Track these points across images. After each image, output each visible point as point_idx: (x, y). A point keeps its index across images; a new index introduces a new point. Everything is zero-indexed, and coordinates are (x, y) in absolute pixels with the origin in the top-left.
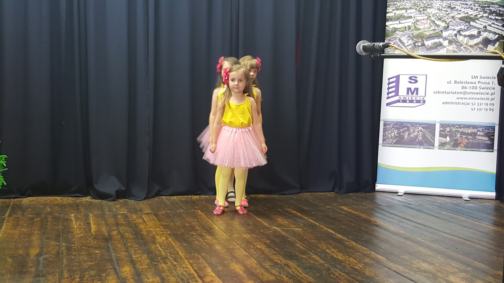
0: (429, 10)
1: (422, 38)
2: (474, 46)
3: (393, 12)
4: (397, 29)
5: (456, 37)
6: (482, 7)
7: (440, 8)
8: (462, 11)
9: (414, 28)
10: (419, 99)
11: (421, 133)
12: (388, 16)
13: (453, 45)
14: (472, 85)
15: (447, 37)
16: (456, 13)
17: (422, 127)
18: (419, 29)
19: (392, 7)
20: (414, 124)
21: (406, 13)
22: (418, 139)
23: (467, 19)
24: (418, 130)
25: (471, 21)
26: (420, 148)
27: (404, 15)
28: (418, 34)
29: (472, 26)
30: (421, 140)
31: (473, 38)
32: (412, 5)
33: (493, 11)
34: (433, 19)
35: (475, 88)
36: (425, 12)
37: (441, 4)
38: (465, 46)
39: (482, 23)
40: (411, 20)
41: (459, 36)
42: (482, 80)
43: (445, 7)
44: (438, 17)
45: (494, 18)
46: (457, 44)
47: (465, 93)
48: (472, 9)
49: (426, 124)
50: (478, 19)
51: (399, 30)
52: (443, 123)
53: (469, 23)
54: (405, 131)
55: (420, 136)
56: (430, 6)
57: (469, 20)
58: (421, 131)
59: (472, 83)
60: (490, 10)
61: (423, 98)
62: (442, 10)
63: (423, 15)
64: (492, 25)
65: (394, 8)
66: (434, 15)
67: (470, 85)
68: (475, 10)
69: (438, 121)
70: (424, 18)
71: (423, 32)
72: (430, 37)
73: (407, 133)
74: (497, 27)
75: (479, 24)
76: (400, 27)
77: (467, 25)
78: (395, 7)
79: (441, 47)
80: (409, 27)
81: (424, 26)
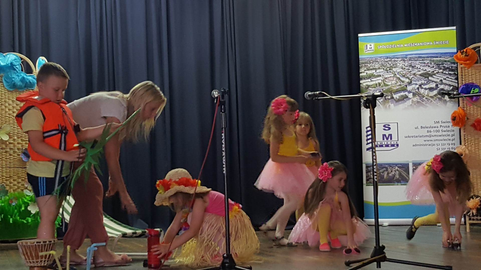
0: (394, 69)
1: (391, 92)
2: (434, 97)
3: (365, 72)
4: (369, 85)
5: (419, 90)
6: (437, 65)
7: (404, 67)
8: (421, 68)
9: (383, 84)
10: (393, 143)
11: (398, 172)
12: (361, 76)
13: (417, 97)
14: (435, 129)
15: (411, 91)
16: (416, 71)
17: (398, 167)
18: (388, 85)
19: (364, 68)
20: (391, 165)
21: (376, 73)
22: (395, 177)
23: (426, 75)
24: (395, 169)
25: (429, 76)
26: (398, 185)
27: (375, 74)
28: (387, 89)
29: (431, 80)
30: (398, 178)
31: (432, 90)
32: (379, 66)
33: (446, 67)
34: (398, 76)
35: (438, 131)
36: (391, 71)
37: (404, 64)
38: (426, 97)
39: (438, 78)
40: (381, 78)
41: (421, 89)
42: (443, 125)
43: (407, 66)
44: (402, 75)
45: (448, 73)
46: (420, 95)
47: (430, 136)
48: (429, 66)
49: (401, 164)
50: (434, 74)
51: (371, 86)
52: (415, 162)
53: (428, 78)
54: (384, 171)
55: (397, 174)
56: (395, 66)
57: (427, 76)
58: (398, 170)
59: (435, 127)
60: (444, 67)
61: (396, 143)
62: (405, 68)
63: (390, 74)
64: (447, 79)
65: (365, 69)
66: (399, 73)
67: (434, 129)
68: (431, 68)
69: (411, 161)
70: (391, 76)
71: (391, 87)
72: (397, 91)
73: (386, 173)
74: (451, 80)
75: (436, 78)
76: (372, 84)
77: (426, 80)
78: (367, 68)
79: (407, 99)
80: (380, 84)
81: (392, 83)
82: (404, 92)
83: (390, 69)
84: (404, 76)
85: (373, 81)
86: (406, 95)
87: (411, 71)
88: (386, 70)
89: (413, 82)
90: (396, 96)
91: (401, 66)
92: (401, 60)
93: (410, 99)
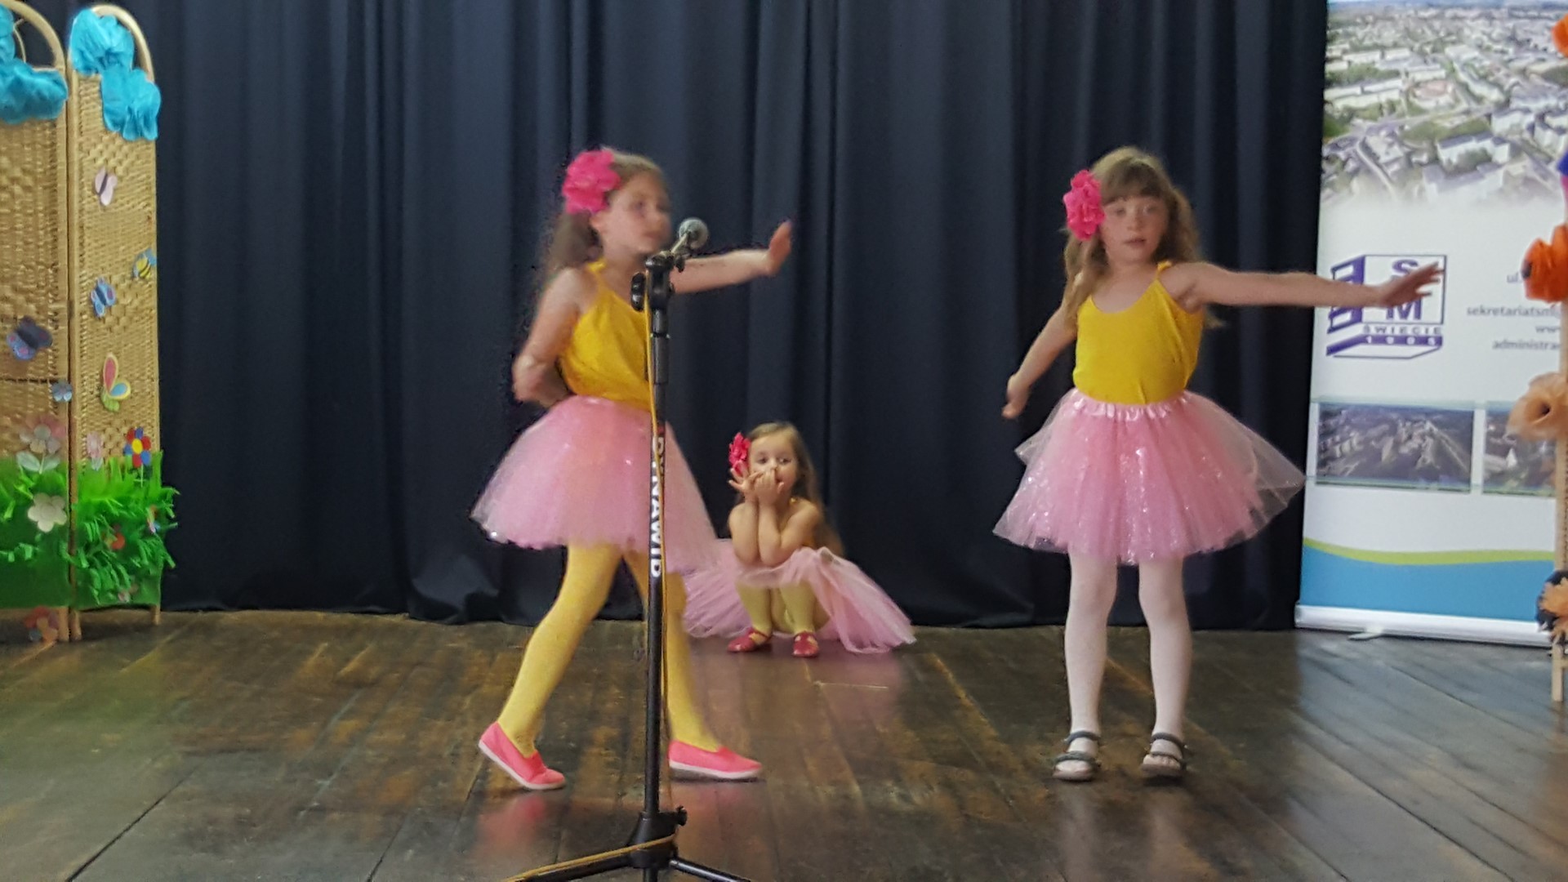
0: (1450, 51)
1: (1432, 138)
3: (1346, 57)
4: (1356, 110)
5: (1533, 135)
7: (1485, 44)
9: (1405, 108)
10: (1422, 332)
11: (1432, 440)
12: (1330, 72)
13: (1524, 159)
15: (1507, 135)
16: (1532, 60)
17: (1435, 423)
18: (1421, 111)
19: (1341, 43)
20: (1412, 414)
21: (1384, 61)
22: (1421, 460)
24: (1421, 431)
26: (1427, 489)
27: (1378, 66)
28: (1418, 126)
30: (1431, 465)
32: (1398, 35)
34: (1463, 77)
36: (1439, 56)
40: (1397, 83)
41: (1541, 130)
44: (1476, 71)
46: (1536, 155)
49: (1444, 412)
51: (1361, 114)
52: (1496, 407)
54: (1384, 434)
55: (1429, 449)
56: (1453, 38)
58: (1431, 434)
61: (1435, 330)
62: (1488, 48)
63: (1432, 67)
65: (1347, 46)
66: (1466, 64)
69: (1482, 401)
70: (1437, 74)
71: (1435, 118)
72: (1454, 137)
73: (1388, 444)
76: (1364, 105)
77: (1565, 97)
79: (1487, 166)
80: (1392, 106)
81: (1437, 102)
82: (1480, 140)
83: (1434, 51)
84: (1483, 79)
85: (1370, 93)
86: (1484, 151)
87: (1510, 60)
88: (1422, 53)
89: (1515, 104)
90: (1451, 154)
91: (1478, 39)
92: (1479, 17)
93: (1499, 166)
